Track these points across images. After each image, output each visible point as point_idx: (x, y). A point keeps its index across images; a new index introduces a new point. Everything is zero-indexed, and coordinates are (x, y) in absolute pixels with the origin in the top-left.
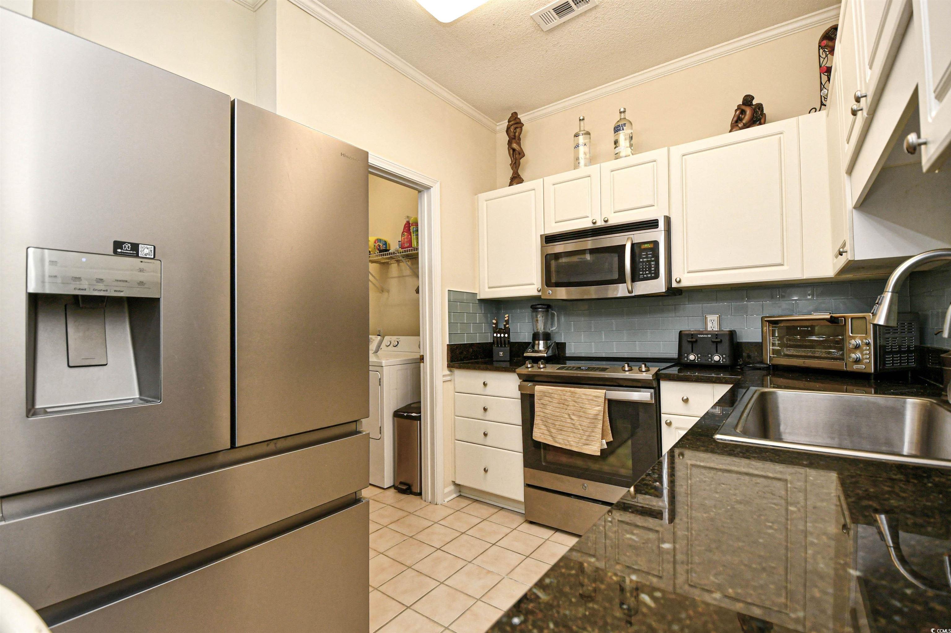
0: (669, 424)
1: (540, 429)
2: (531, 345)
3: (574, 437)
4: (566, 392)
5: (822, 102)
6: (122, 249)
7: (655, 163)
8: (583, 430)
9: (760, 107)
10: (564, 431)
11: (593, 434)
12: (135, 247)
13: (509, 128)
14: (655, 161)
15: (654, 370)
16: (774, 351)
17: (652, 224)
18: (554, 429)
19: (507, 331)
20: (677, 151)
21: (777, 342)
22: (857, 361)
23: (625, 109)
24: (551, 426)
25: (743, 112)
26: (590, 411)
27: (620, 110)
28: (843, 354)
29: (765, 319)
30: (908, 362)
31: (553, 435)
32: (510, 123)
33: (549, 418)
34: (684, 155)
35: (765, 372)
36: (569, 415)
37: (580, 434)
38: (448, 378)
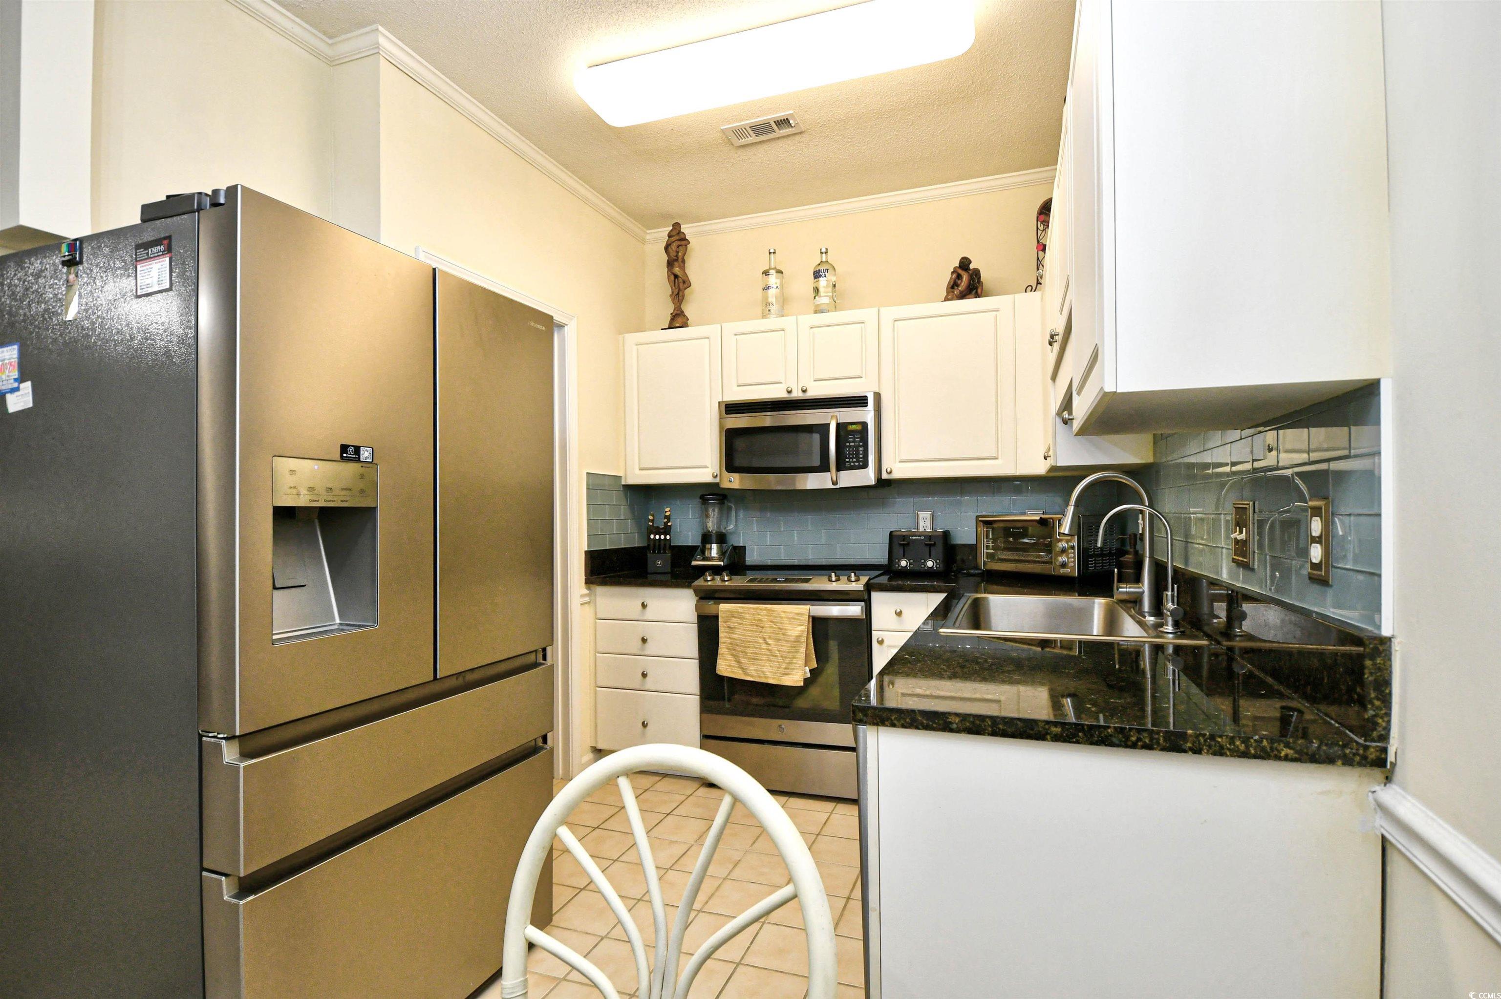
0: (881, 642)
1: (726, 660)
2: (701, 550)
3: (771, 666)
4: (761, 609)
5: (1038, 280)
6: (347, 453)
7: (863, 325)
8: (782, 656)
9: (976, 273)
10: (758, 659)
11: (794, 661)
12: (357, 449)
13: (670, 244)
14: (863, 323)
15: (864, 579)
16: (990, 556)
17: (860, 401)
18: (745, 658)
19: (667, 530)
20: (890, 313)
21: (991, 545)
22: (1064, 565)
23: (827, 249)
24: (741, 654)
25: (959, 277)
26: (789, 633)
27: (821, 249)
28: (1051, 558)
29: (980, 519)
30: (1109, 565)
31: (743, 666)
32: (673, 239)
33: (737, 645)
34: (895, 321)
35: (978, 579)
36: (764, 639)
37: (778, 662)
38: (587, 599)
